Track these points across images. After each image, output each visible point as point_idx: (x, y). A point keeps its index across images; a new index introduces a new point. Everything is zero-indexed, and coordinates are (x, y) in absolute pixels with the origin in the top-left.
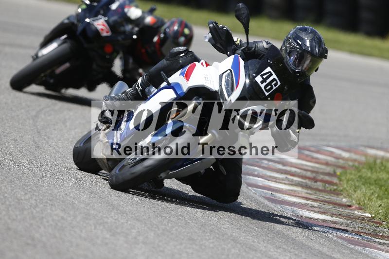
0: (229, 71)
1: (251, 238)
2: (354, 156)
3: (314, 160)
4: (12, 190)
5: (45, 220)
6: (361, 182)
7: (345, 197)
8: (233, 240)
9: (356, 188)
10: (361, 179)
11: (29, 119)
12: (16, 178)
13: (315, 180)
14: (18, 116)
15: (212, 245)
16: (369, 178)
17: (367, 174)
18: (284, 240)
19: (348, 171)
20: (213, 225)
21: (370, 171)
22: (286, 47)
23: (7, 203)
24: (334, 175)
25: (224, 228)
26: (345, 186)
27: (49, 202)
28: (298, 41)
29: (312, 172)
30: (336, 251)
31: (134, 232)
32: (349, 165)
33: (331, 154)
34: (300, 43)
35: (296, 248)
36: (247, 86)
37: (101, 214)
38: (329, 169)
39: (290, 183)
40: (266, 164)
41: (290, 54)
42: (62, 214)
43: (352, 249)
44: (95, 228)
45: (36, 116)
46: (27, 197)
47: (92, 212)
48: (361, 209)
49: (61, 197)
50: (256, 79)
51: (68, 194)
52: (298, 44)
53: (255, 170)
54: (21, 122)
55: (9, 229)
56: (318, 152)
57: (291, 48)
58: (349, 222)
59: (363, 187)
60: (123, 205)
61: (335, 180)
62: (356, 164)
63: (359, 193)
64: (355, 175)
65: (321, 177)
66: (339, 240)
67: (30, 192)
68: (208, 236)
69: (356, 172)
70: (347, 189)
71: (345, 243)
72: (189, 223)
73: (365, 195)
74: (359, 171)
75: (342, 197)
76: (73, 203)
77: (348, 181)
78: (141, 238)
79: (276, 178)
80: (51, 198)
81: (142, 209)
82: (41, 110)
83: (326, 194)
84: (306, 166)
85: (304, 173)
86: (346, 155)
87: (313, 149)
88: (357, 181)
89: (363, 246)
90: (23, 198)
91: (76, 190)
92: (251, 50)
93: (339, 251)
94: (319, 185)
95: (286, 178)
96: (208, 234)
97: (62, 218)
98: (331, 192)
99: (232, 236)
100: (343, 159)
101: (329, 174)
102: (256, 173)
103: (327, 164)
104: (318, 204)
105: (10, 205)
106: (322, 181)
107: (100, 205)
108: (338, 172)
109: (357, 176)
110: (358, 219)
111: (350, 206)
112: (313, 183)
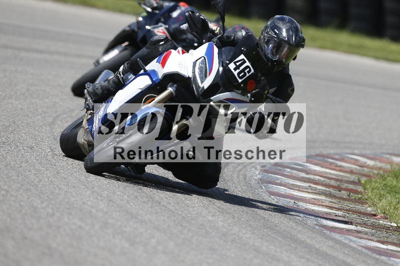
0: (203, 58)
1: (273, 247)
2: (379, 164)
3: (338, 168)
4: (28, 198)
5: (61, 230)
6: (386, 191)
7: (370, 206)
8: (255, 250)
9: (381, 197)
10: (386, 187)
11: (46, 126)
12: (33, 186)
13: (339, 189)
14: (34, 122)
15: (233, 255)
16: (395, 186)
17: (393, 182)
18: (307, 250)
19: (373, 179)
20: (235, 234)
21: (395, 179)
22: (264, 36)
23: (23, 211)
24: (359, 183)
25: (246, 237)
26: (370, 195)
27: (66, 210)
28: (276, 30)
29: (337, 180)
30: (361, 261)
31: (153, 241)
32: (374, 174)
33: (356, 162)
34: (278, 32)
35: (320, 258)
36: (220, 73)
37: (119, 223)
38: (353, 178)
39: (314, 191)
40: (288, 172)
41: (268, 43)
42: (79, 223)
43: (377, 259)
44: (114, 237)
45: (53, 123)
46: (44, 205)
47: (110, 221)
48: (387, 219)
49: (78, 205)
50: (229, 66)
51: (86, 202)
52: (276, 33)
53: (278, 179)
54: (37, 128)
55: (25, 238)
56: (342, 160)
57: (269, 37)
58: (374, 231)
59: (388, 195)
60: (142, 213)
61: (360, 189)
62: (381, 172)
63: (384, 202)
64: (380, 183)
65: (345, 185)
66: (363, 250)
67: (47, 200)
68: (229, 246)
69: (381, 181)
70: (372, 197)
71: (370, 253)
72: (210, 232)
73: (390, 204)
74: (385, 179)
75: (367, 206)
76: (90, 212)
77: (373, 189)
78: (160, 248)
79: (299, 186)
80: (68, 206)
81: (162, 218)
82: (57, 117)
83: (351, 203)
84: (330, 174)
85: (328, 181)
86: (371, 163)
87: (337, 157)
88: (382, 189)
89: (388, 256)
90: (39, 206)
91: (94, 199)
92: (230, 39)
93: (364, 261)
94: (344, 194)
95: (310, 186)
96: (229, 244)
97: (80, 227)
98: (356, 201)
99: (254, 245)
100: (368, 167)
101: (353, 183)
102: (279, 182)
103: (352, 172)
104: (343, 213)
105: (26, 214)
106: (346, 189)
107: (118, 213)
108: (363, 180)
109: (382, 185)
110: (383, 229)
111: (375, 215)
112: (338, 192)
